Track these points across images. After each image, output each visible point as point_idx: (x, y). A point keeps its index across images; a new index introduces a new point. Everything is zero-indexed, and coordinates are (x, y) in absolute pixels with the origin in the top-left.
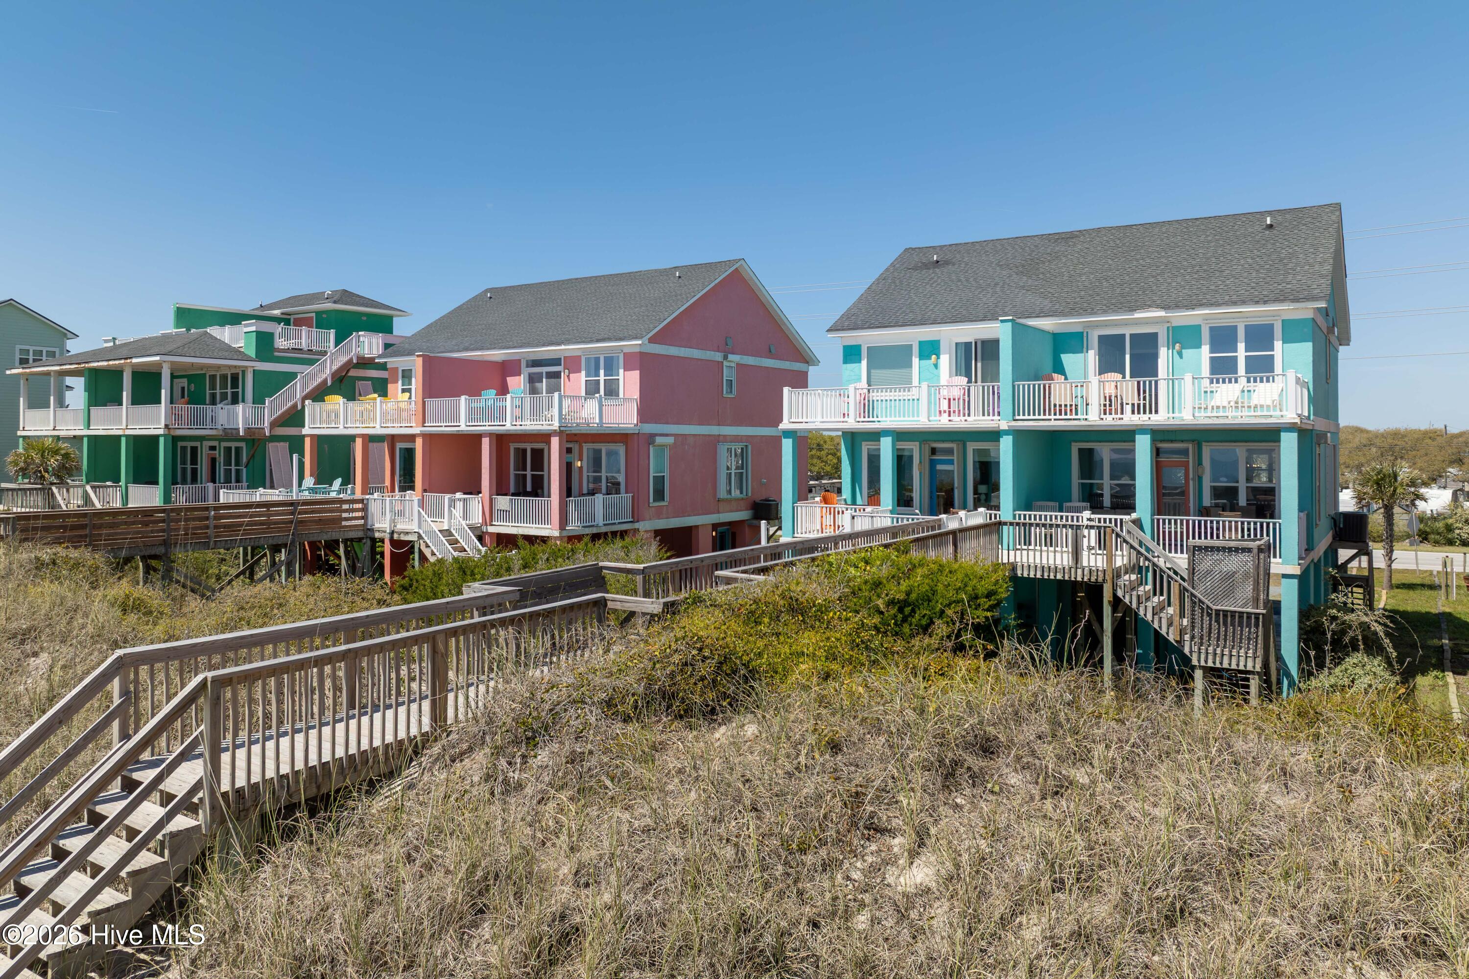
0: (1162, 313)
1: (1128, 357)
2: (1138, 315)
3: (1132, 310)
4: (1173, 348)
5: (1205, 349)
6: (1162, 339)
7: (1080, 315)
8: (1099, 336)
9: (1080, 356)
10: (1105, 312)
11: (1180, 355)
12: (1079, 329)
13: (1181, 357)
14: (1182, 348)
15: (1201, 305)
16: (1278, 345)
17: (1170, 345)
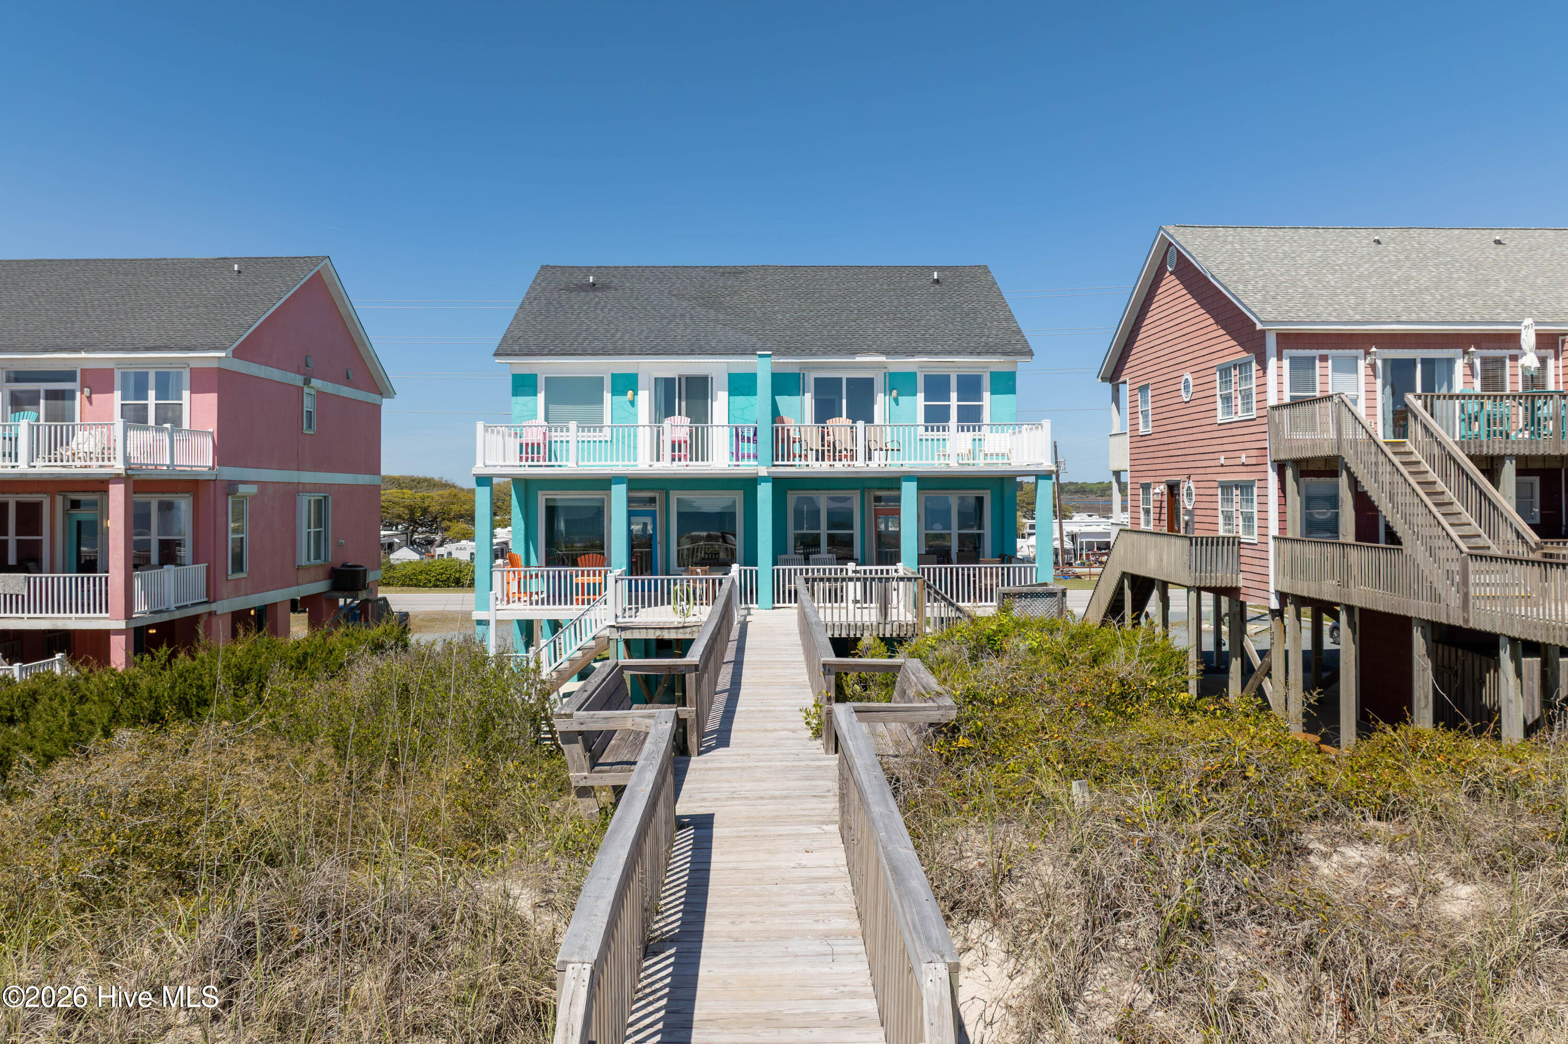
0: (882, 359)
1: (844, 401)
2: (859, 359)
3: (854, 353)
4: (890, 394)
5: (921, 396)
6: (879, 384)
7: (799, 355)
8: (816, 379)
9: (796, 399)
10: (825, 354)
11: (896, 401)
12: (796, 370)
13: (897, 404)
14: (898, 394)
15: (920, 353)
16: (986, 395)
17: (888, 390)
